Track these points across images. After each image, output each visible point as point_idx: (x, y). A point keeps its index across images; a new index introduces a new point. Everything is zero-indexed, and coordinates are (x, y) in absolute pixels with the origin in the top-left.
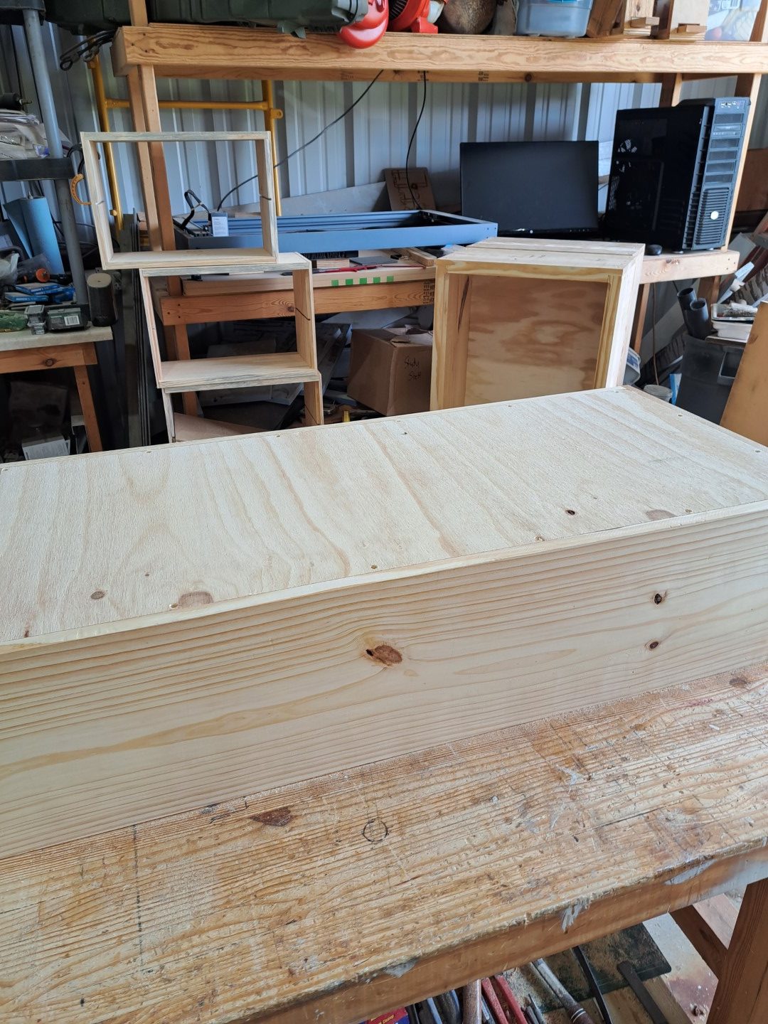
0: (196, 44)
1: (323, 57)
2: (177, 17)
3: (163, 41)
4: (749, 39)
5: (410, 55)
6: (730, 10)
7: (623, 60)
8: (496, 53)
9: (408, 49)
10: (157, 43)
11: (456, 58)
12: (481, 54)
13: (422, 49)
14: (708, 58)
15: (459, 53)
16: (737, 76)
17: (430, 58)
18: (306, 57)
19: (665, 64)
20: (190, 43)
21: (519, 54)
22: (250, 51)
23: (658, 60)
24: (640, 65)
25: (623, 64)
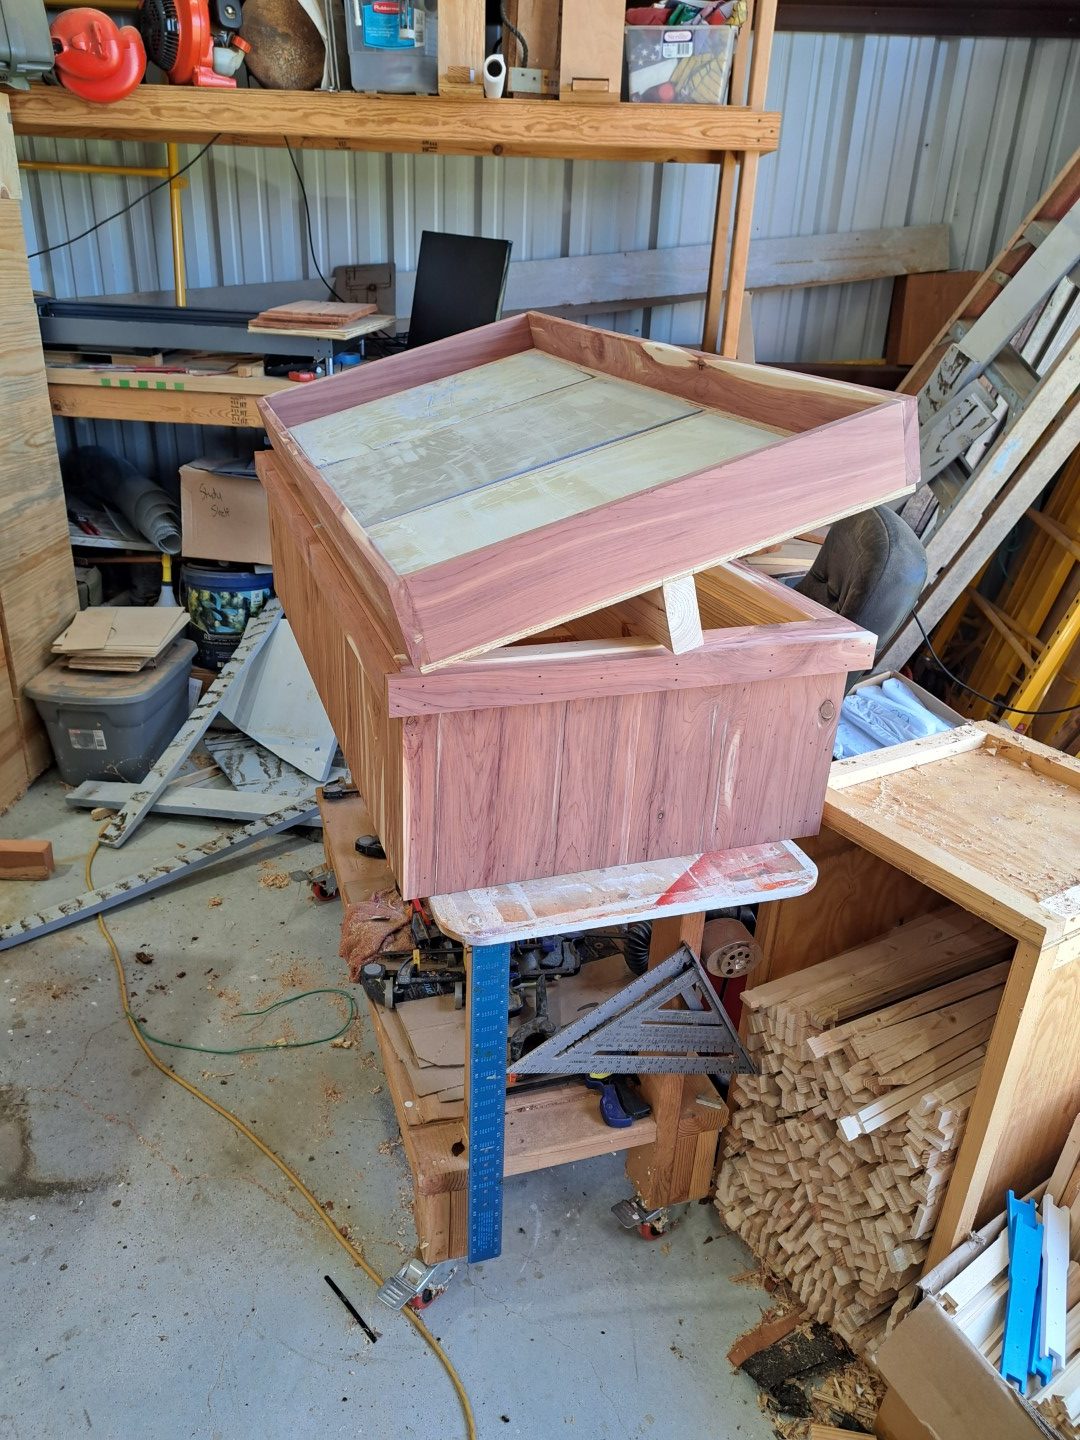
1: (69, 113)
5: (182, 113)
6: (680, 60)
7: (496, 126)
8: (300, 113)
9: (178, 105)
11: (243, 118)
12: (278, 113)
13: (197, 107)
15: (246, 112)
17: (207, 116)
18: (49, 112)
21: (333, 115)
23: (554, 127)
24: (526, 134)
25: (496, 132)
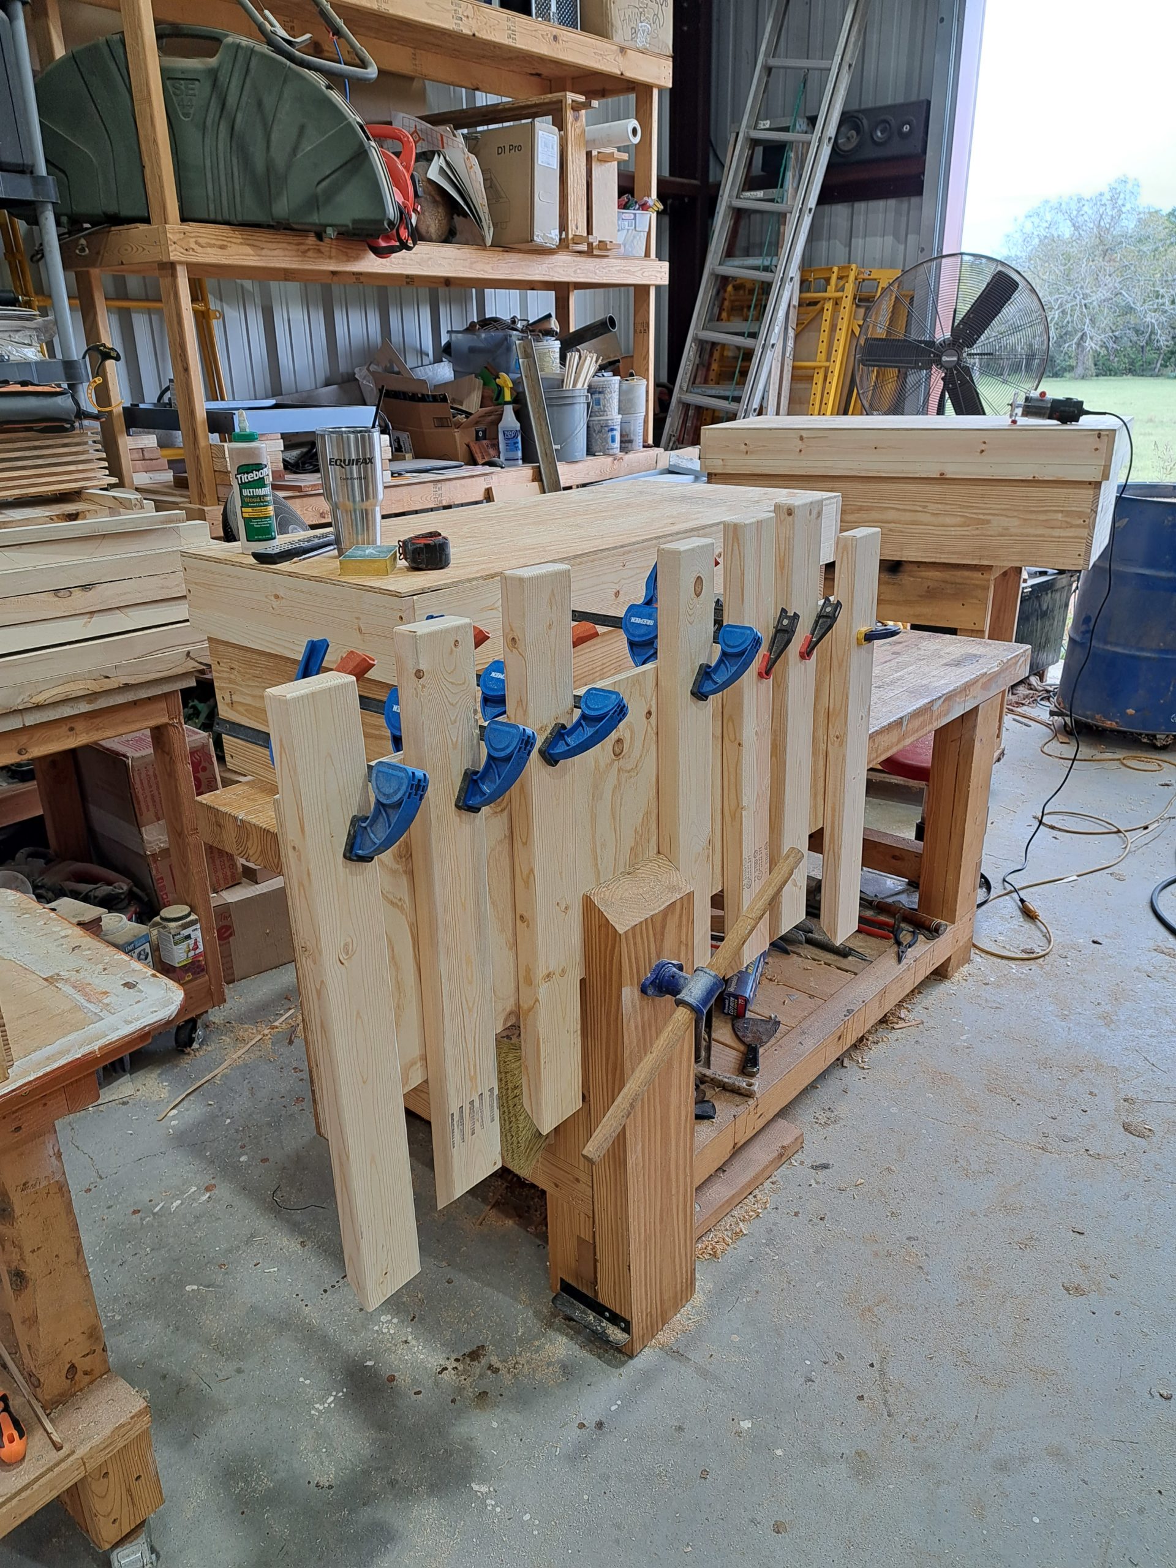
0: (229, 244)
2: (205, 216)
3: (200, 240)
4: (643, 255)
6: (628, 230)
10: (196, 242)
14: (619, 271)
16: (632, 288)
19: (591, 275)
20: (225, 243)
22: (276, 253)
